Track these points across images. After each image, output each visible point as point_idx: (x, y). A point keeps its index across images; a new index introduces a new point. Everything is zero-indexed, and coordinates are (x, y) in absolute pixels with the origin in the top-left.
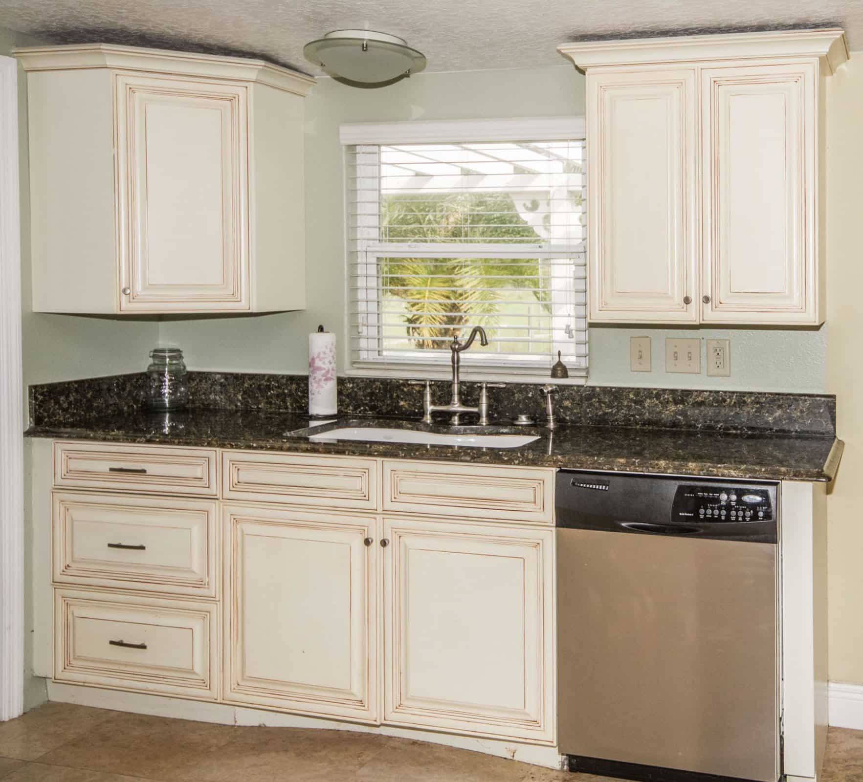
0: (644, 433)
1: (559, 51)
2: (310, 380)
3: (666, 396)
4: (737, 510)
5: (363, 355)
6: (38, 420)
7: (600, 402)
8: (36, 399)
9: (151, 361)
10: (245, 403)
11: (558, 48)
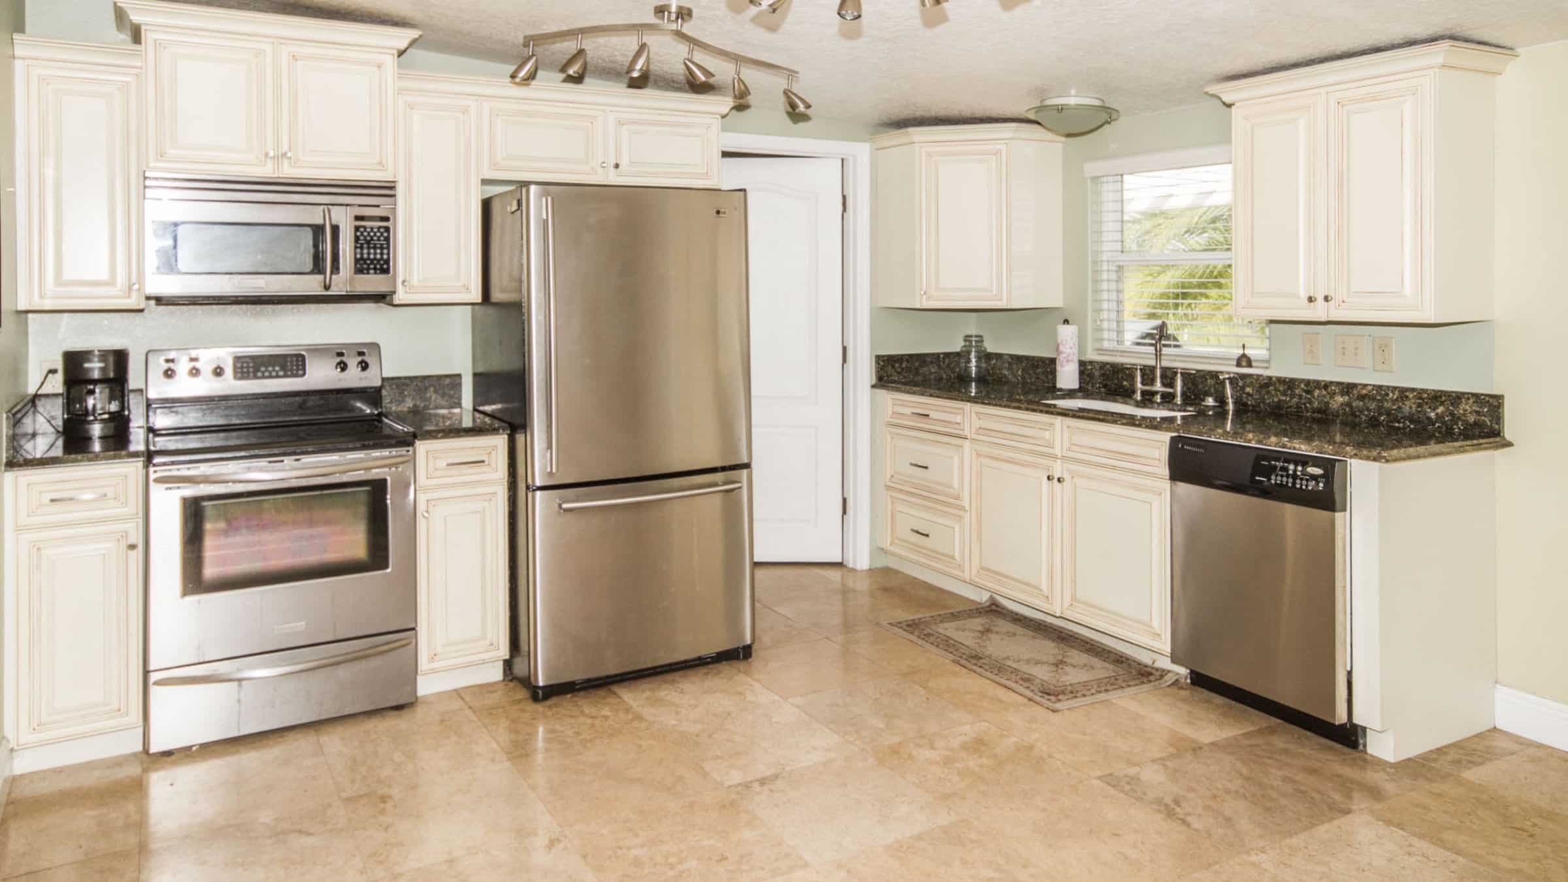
0: (1314, 420)
1: (1206, 93)
2: (1057, 361)
3: (1333, 388)
4: (1302, 479)
5: (1106, 344)
6: (880, 379)
7: (1276, 390)
8: (879, 364)
9: (963, 343)
10: (1023, 378)
11: (1206, 90)
